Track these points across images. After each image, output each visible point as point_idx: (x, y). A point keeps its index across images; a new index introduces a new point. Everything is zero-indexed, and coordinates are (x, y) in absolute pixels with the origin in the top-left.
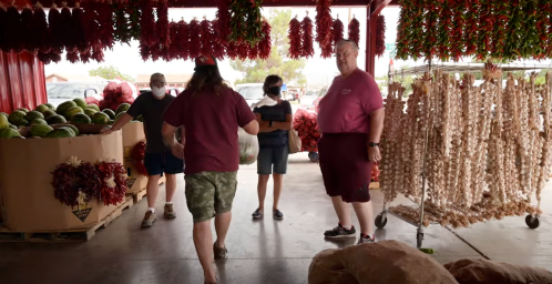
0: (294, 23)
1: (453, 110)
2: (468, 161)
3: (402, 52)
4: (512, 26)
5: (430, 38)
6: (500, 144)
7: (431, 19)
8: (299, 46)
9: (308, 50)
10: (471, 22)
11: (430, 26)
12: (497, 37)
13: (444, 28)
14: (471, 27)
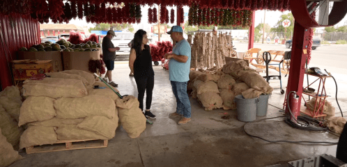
0: (150, 10)
1: (204, 43)
2: (209, 57)
3: (190, 23)
4: (225, 16)
5: (199, 18)
6: (218, 52)
7: (200, 11)
8: (152, 18)
9: (155, 20)
10: (212, 13)
11: (199, 14)
12: (221, 19)
13: (204, 15)
14: (212, 16)
